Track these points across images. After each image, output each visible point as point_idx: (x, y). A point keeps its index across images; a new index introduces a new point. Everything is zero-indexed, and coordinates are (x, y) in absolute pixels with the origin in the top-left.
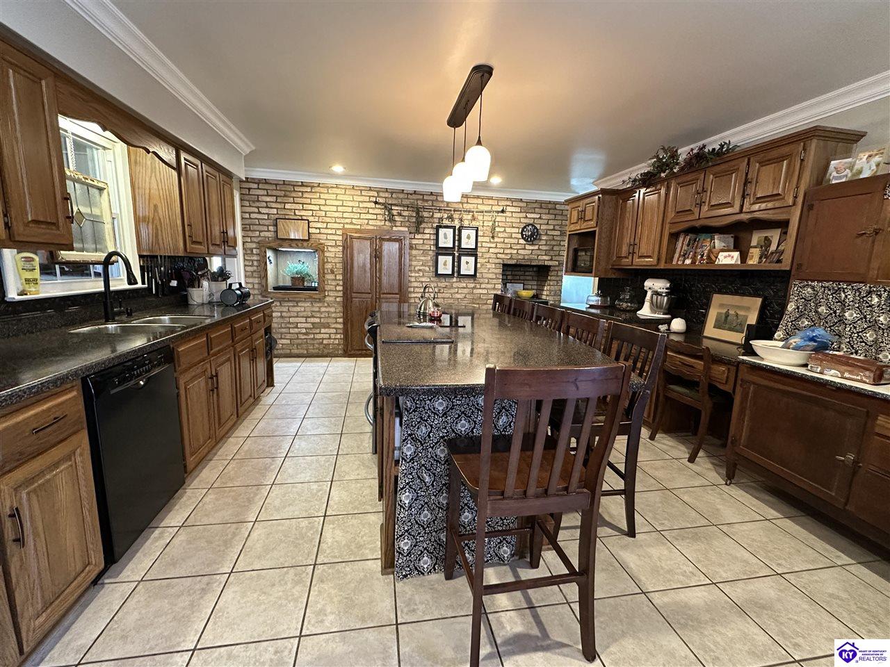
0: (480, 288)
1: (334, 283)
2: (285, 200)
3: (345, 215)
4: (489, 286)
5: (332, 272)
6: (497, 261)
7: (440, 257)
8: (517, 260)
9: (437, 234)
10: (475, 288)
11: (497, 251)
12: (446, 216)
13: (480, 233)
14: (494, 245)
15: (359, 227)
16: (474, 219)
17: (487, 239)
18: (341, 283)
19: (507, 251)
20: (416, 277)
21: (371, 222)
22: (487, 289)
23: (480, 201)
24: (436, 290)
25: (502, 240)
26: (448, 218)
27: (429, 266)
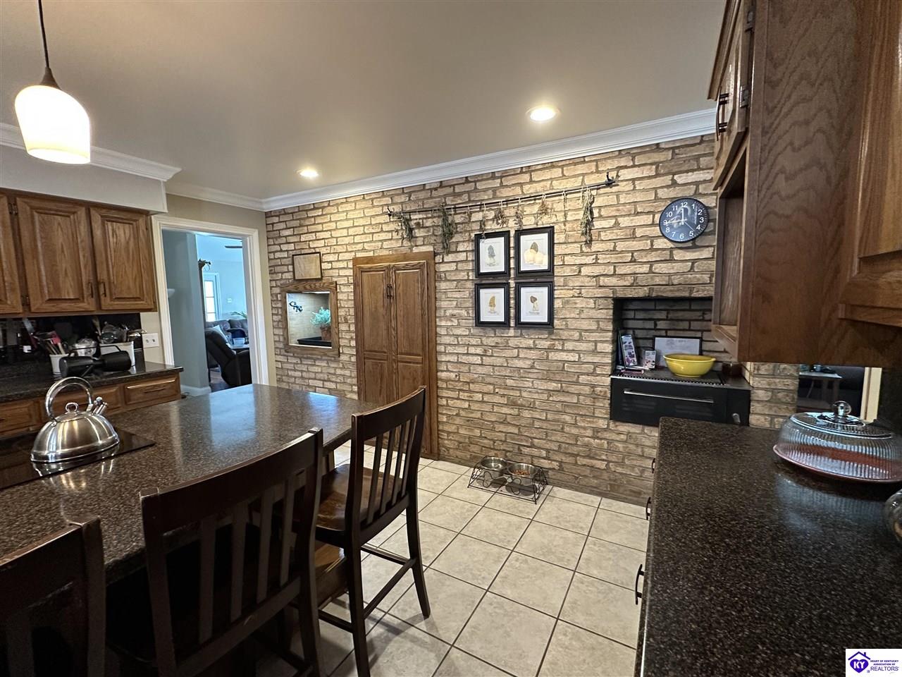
0: (563, 350)
1: (348, 336)
2: (301, 230)
3: (357, 239)
4: (583, 346)
5: (346, 321)
6: (599, 293)
7: (483, 292)
8: (651, 287)
9: (477, 251)
10: (551, 349)
11: (597, 270)
12: (491, 215)
13: (558, 238)
14: (590, 260)
15: (371, 254)
16: (544, 211)
17: (575, 248)
18: (354, 336)
19: (622, 270)
20: (447, 328)
22: (579, 352)
23: (557, 172)
24: (479, 351)
25: (610, 246)
26: (496, 218)
27: (467, 309)
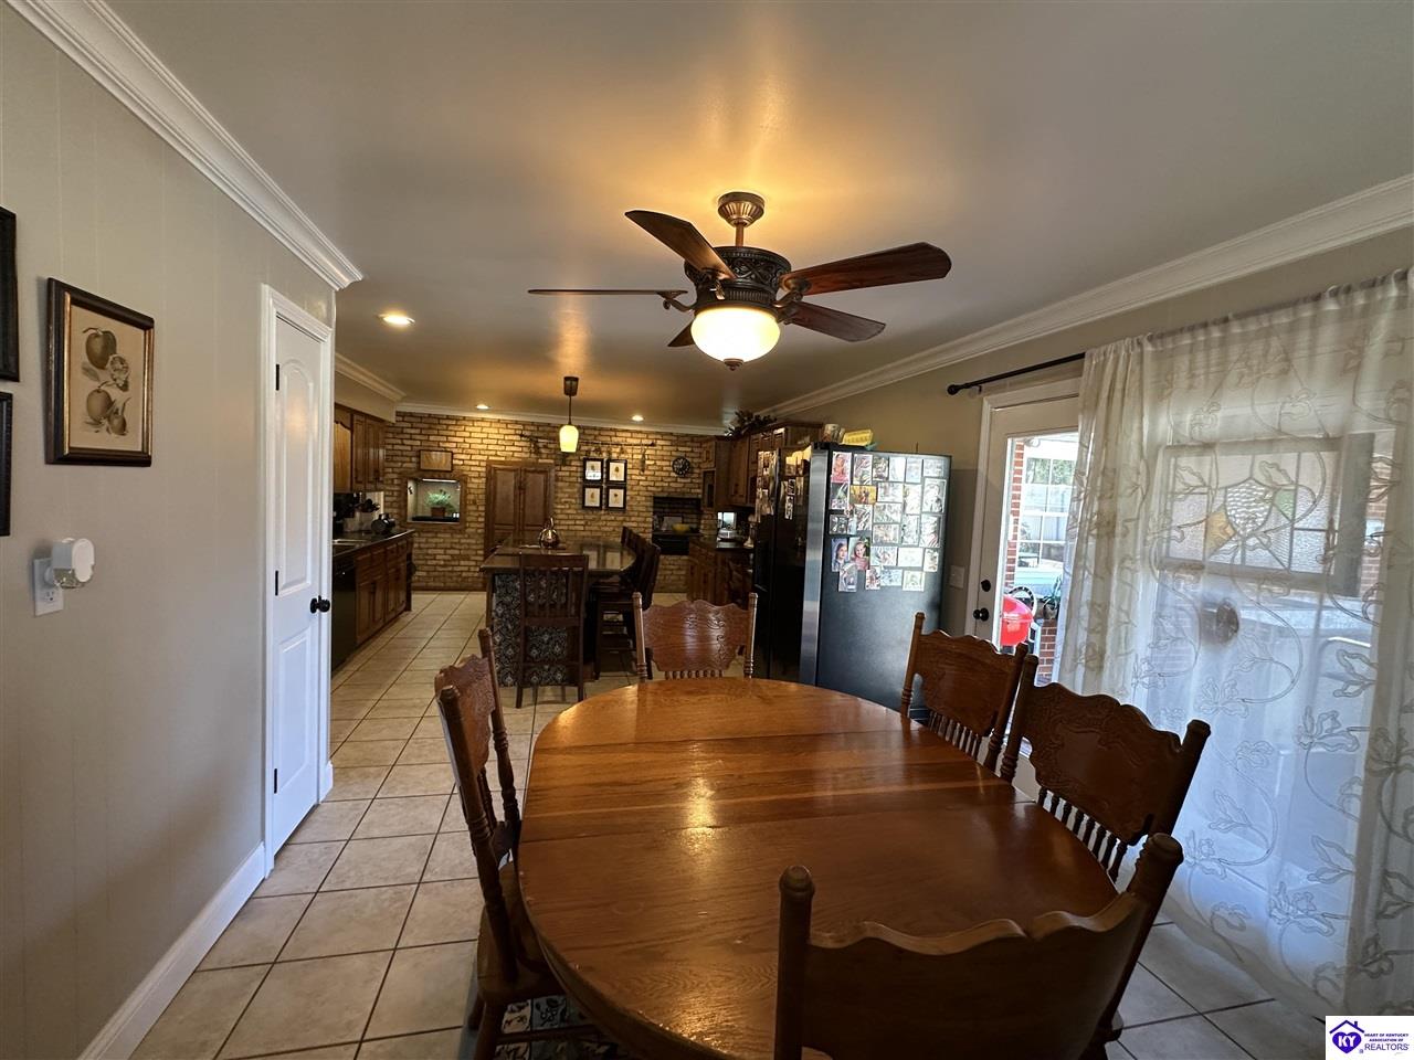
0: (630, 521)
1: (477, 514)
2: (430, 432)
3: (490, 447)
4: (640, 519)
5: (474, 503)
6: (646, 493)
7: (587, 490)
8: (669, 493)
9: (584, 467)
10: (625, 521)
11: (647, 483)
12: (593, 449)
13: (629, 466)
14: (643, 478)
15: (503, 459)
16: (622, 452)
17: (637, 472)
18: (483, 514)
19: (657, 484)
20: (562, 509)
21: (516, 455)
22: (638, 522)
23: (629, 435)
24: (582, 522)
25: (652, 473)
26: (596, 451)
27: (576, 499)
